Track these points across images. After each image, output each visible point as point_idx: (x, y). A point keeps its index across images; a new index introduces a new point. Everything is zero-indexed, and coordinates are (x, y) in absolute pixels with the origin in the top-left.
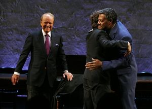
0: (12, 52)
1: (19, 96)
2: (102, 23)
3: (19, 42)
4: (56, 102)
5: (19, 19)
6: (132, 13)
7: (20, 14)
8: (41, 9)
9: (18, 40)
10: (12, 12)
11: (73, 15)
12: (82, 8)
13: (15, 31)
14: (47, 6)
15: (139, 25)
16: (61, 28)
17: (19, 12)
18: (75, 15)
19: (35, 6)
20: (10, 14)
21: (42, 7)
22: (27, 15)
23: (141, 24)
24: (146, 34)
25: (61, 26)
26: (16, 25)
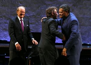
0: (2, 31)
1: (6, 57)
2: (61, 14)
3: (6, 24)
4: (29, 61)
5: (7, 10)
6: (75, 7)
7: (7, 7)
8: (20, 4)
9: (6, 23)
10: (2, 6)
11: (40, 8)
12: (45, 4)
13: (4, 18)
14: (23, 3)
15: (80, 14)
16: (32, 16)
17: (7, 6)
18: (41, 8)
19: (16, 2)
20: (1, 7)
21: (20, 3)
22: (11, 8)
23: (81, 14)
24: (84, 20)
25: (32, 15)
26: (5, 14)
